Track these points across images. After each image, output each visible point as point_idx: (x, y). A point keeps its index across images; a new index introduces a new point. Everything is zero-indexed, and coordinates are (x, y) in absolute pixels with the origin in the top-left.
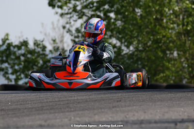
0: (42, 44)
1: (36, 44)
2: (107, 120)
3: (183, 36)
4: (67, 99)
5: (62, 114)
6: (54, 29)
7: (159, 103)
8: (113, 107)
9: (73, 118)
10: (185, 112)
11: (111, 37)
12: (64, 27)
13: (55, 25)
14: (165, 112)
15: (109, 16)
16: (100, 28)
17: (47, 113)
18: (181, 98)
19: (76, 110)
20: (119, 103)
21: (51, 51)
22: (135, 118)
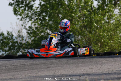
0: (11, 34)
1: (8, 33)
2: (45, 75)
3: (83, 28)
4: (24, 64)
5: (21, 72)
6: (17, 25)
7: (71, 65)
8: (48, 68)
9: (27, 74)
10: (85, 70)
11: (46, 29)
12: (22, 25)
13: (18, 24)
14: (74, 70)
15: (45, 19)
16: (67, 25)
17: (13, 72)
18: (83, 62)
19: (28, 70)
20: (51, 65)
21: (16, 38)
22: (59, 74)
